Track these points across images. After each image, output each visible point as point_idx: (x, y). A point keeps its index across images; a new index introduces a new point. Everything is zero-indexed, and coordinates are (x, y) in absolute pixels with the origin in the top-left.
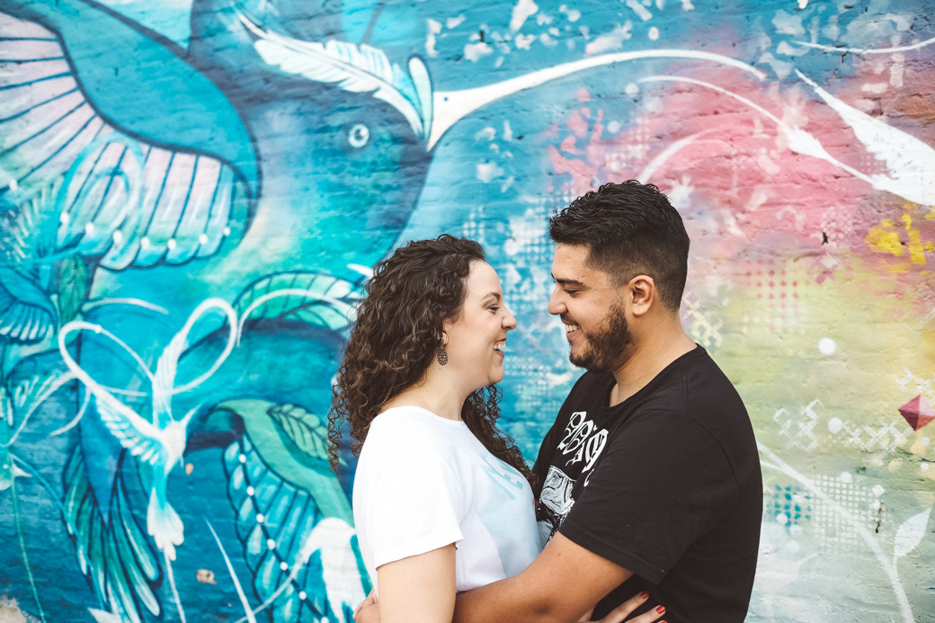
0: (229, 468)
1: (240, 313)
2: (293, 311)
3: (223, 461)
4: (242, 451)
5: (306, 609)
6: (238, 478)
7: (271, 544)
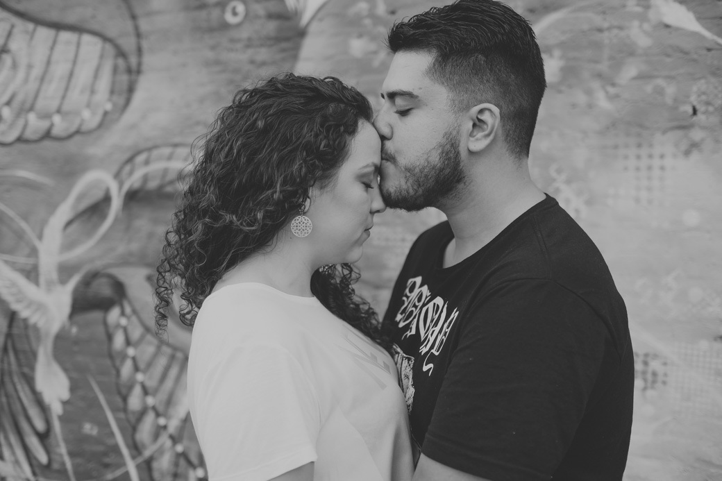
0: (111, 330)
1: (121, 184)
2: (171, 182)
3: (105, 323)
4: (123, 314)
5: (182, 462)
6: (119, 340)
7: (150, 401)
